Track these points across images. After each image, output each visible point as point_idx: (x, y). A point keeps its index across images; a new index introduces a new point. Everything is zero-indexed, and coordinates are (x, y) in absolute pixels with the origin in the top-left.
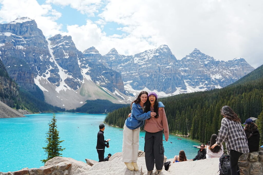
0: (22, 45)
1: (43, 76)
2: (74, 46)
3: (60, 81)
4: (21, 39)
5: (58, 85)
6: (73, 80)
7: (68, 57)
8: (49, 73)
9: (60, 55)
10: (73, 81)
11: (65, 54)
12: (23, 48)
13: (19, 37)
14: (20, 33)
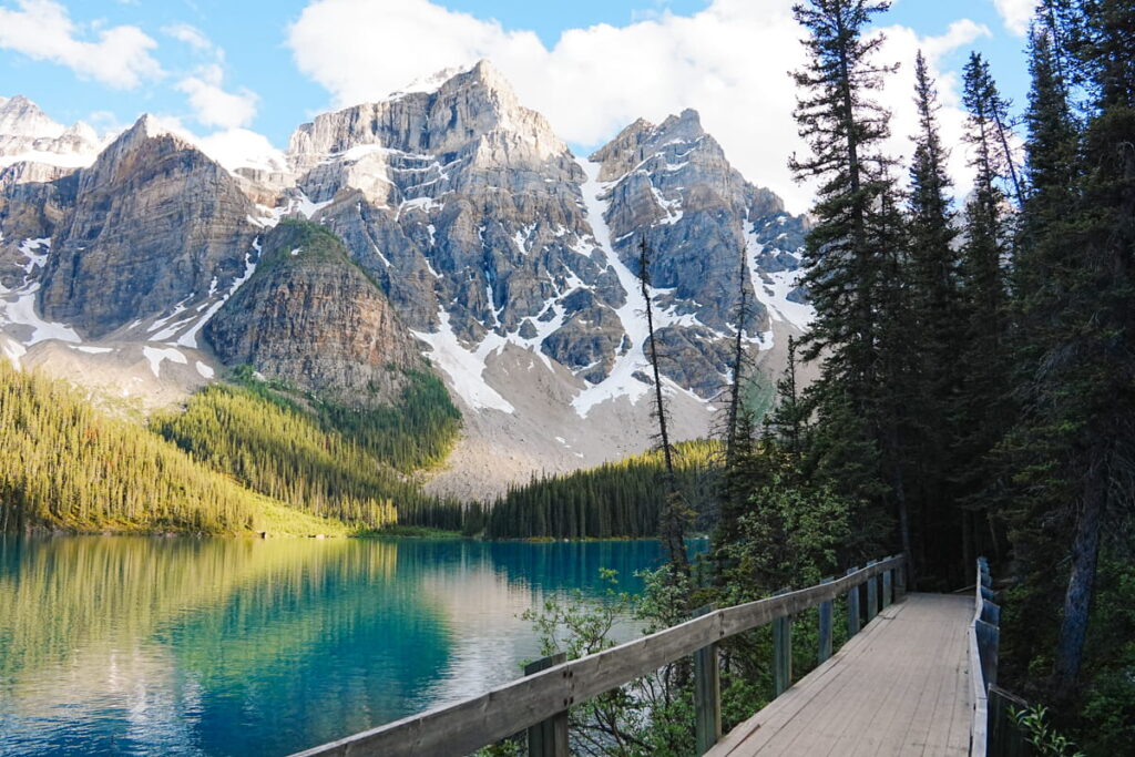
0: (430, 192)
1: (521, 334)
2: (716, 157)
3: (618, 350)
4: (427, 166)
5: (597, 377)
6: (698, 337)
7: (680, 214)
8: (560, 311)
9: (634, 214)
10: (698, 344)
11: (663, 203)
12: (429, 206)
13: (421, 157)
14: (426, 140)
